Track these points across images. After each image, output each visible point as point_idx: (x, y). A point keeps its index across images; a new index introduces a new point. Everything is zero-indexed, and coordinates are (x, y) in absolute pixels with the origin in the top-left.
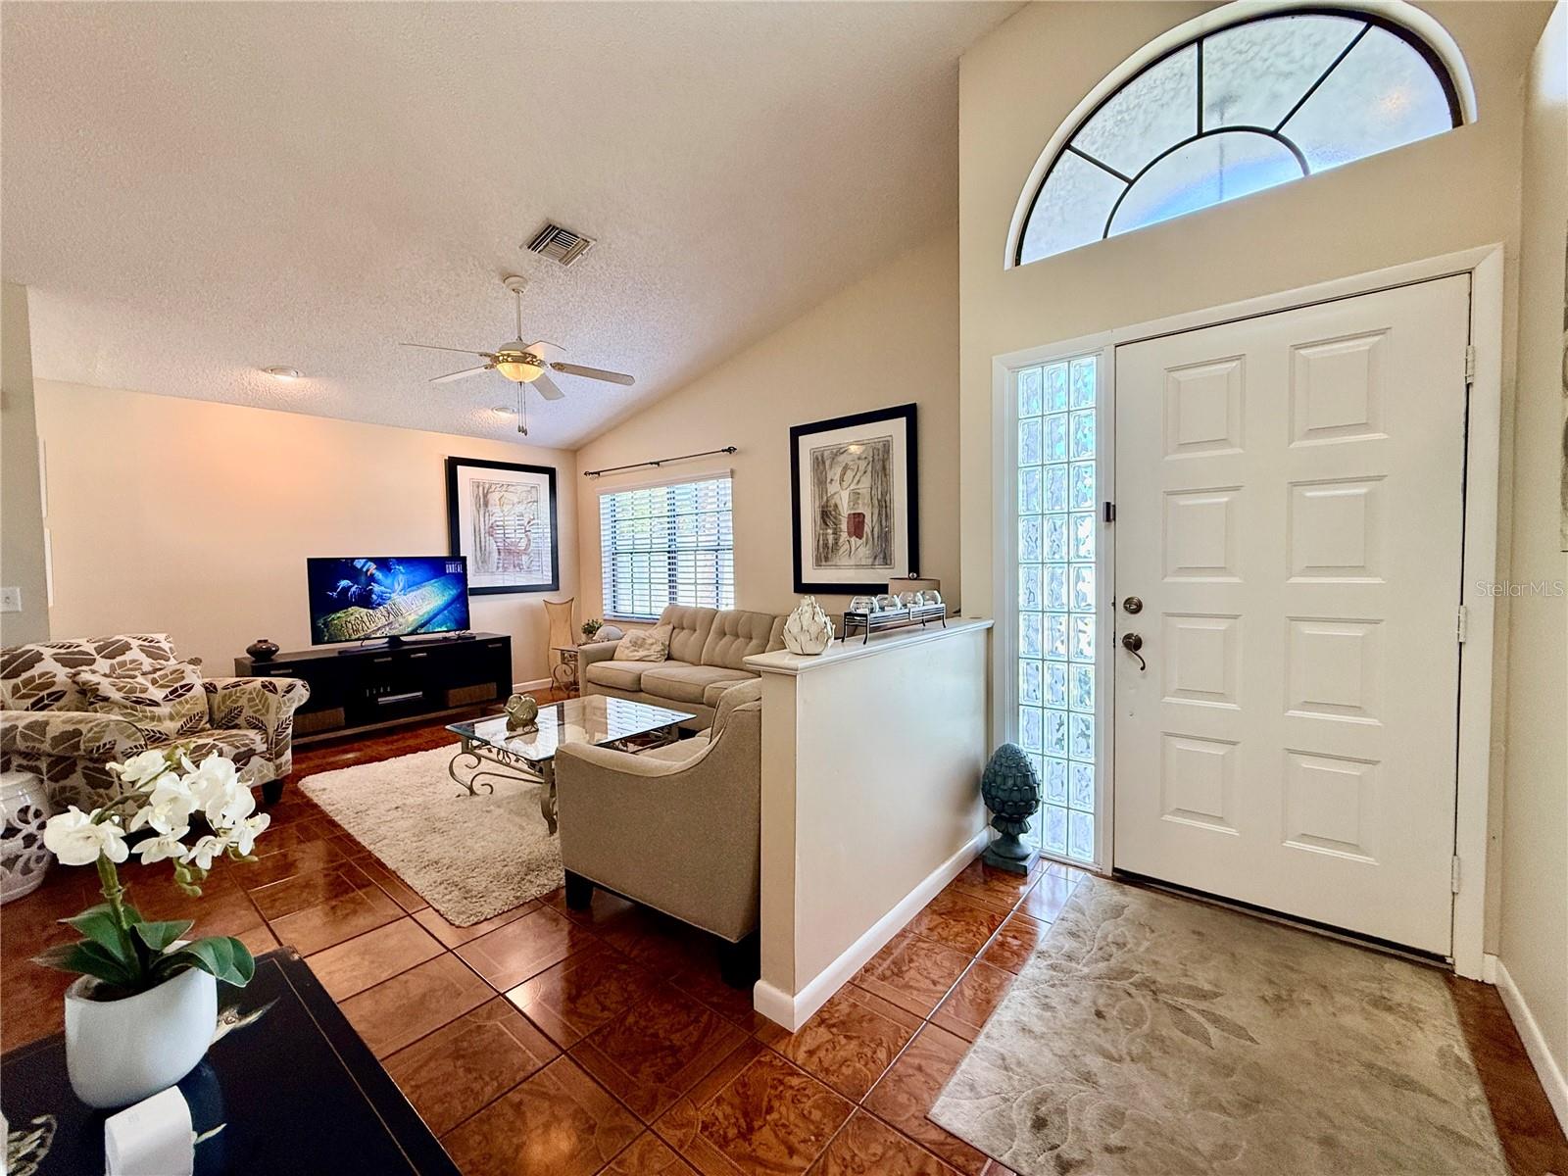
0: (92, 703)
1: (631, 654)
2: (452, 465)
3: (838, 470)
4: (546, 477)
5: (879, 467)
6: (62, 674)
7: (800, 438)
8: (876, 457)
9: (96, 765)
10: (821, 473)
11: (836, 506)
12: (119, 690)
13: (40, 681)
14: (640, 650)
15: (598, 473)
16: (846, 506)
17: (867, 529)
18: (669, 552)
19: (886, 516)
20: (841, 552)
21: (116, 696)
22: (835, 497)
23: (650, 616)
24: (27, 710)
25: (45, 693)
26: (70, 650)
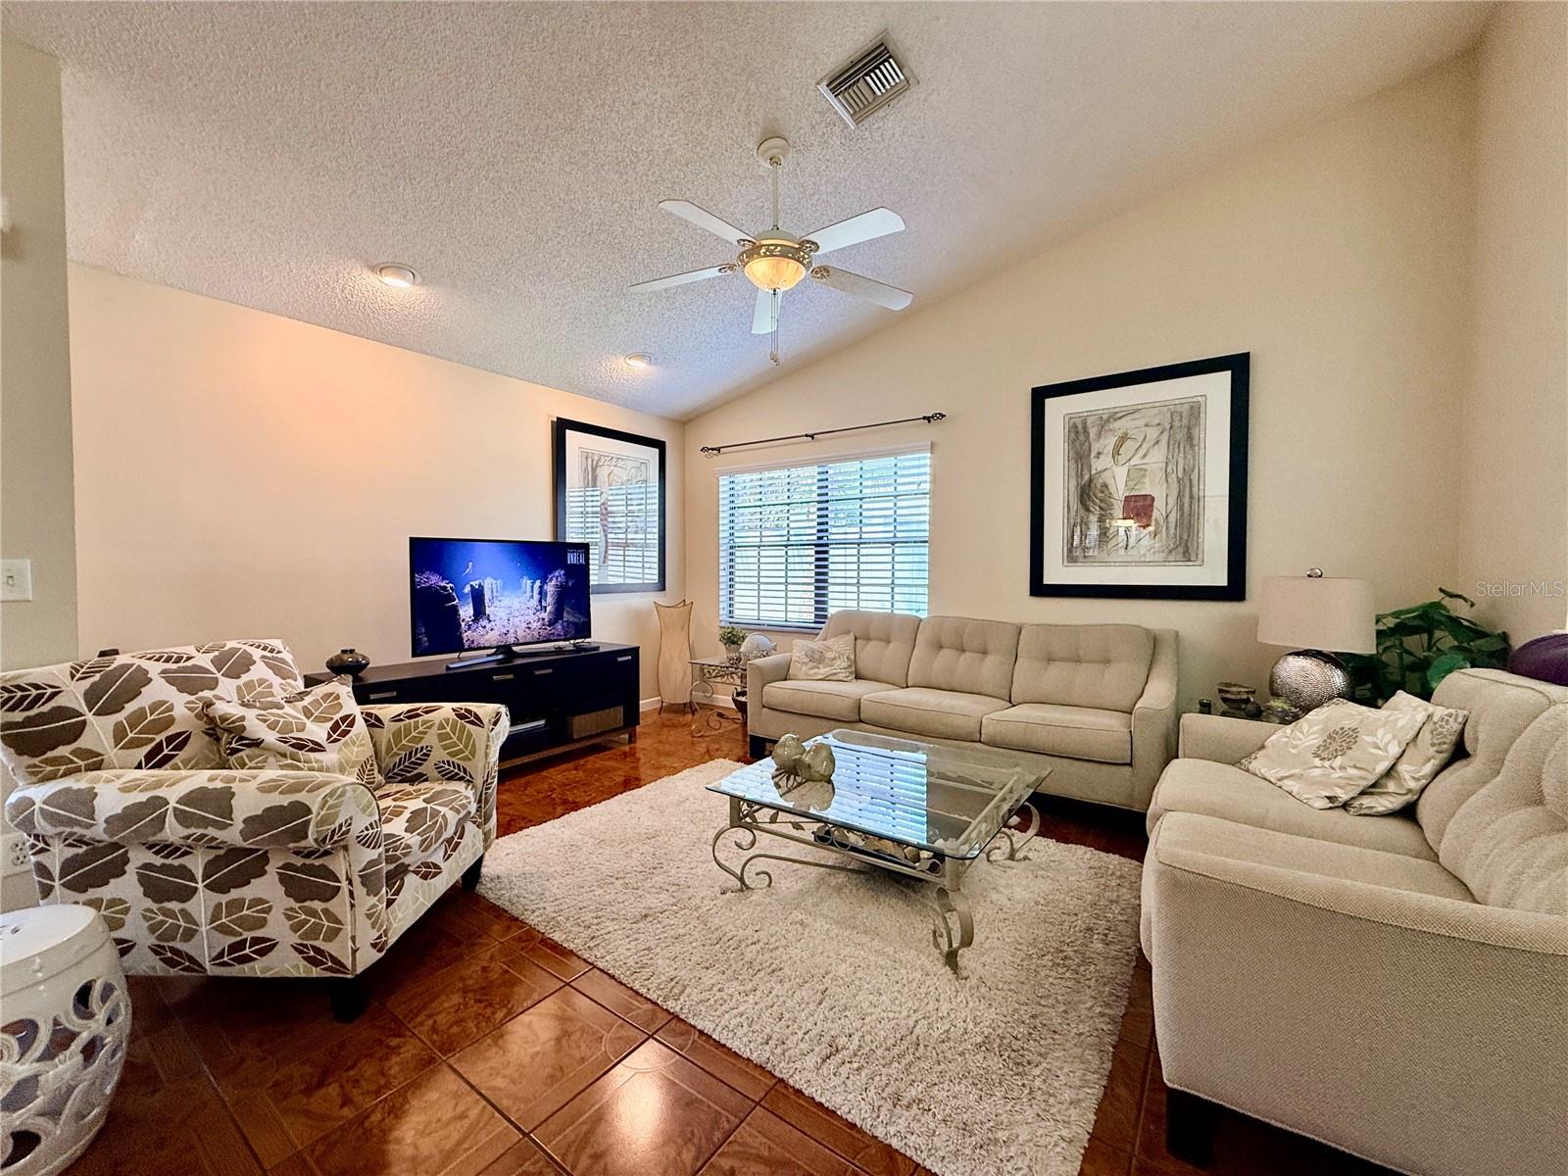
0: (235, 751)
1: (812, 672)
2: (561, 428)
3: (1110, 442)
4: (656, 451)
5: (1180, 435)
6: (181, 704)
7: (1047, 400)
8: (1177, 424)
9: (308, 861)
10: (1082, 445)
11: (1105, 486)
12: (272, 727)
13: (152, 717)
14: (821, 666)
15: (718, 449)
16: (1121, 484)
17: (1157, 513)
18: (817, 545)
19: (1191, 497)
20: (1110, 545)
21: (270, 737)
22: (1104, 474)
23: (784, 623)
24: (139, 767)
25: (162, 737)
26: (181, 664)
